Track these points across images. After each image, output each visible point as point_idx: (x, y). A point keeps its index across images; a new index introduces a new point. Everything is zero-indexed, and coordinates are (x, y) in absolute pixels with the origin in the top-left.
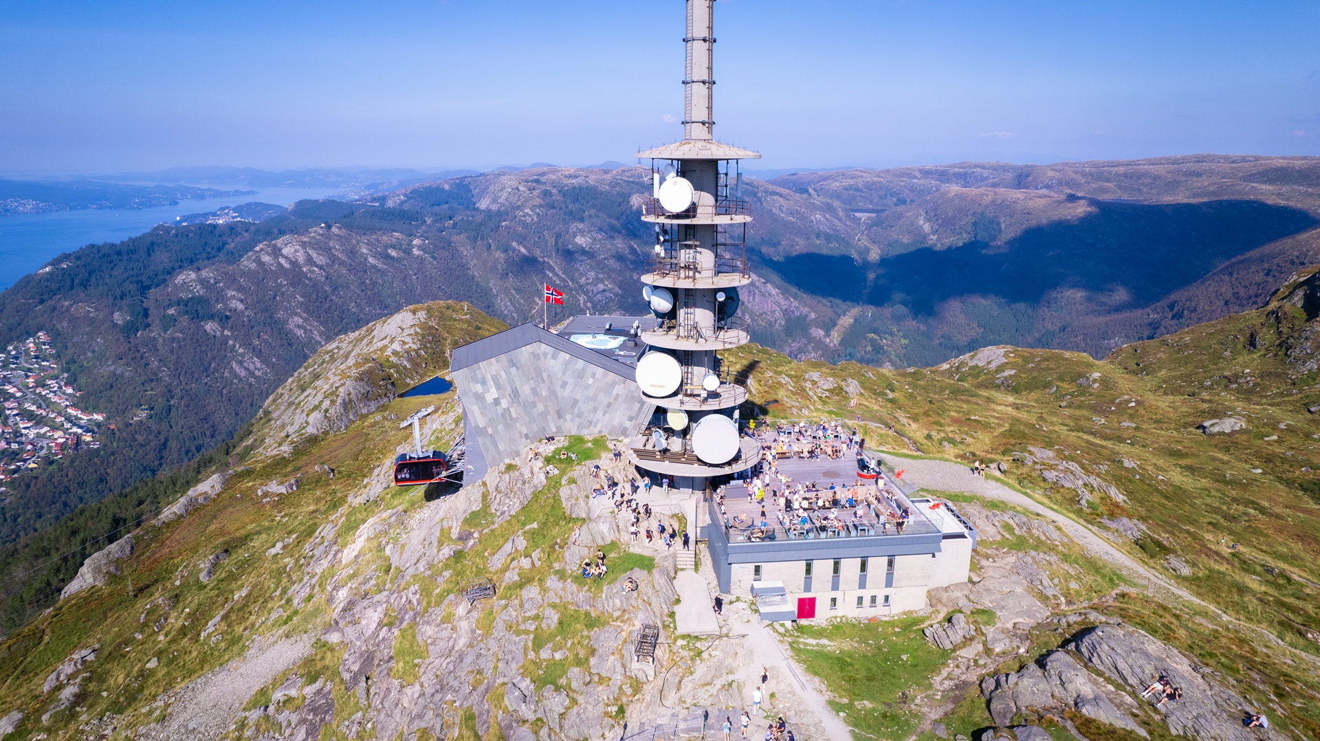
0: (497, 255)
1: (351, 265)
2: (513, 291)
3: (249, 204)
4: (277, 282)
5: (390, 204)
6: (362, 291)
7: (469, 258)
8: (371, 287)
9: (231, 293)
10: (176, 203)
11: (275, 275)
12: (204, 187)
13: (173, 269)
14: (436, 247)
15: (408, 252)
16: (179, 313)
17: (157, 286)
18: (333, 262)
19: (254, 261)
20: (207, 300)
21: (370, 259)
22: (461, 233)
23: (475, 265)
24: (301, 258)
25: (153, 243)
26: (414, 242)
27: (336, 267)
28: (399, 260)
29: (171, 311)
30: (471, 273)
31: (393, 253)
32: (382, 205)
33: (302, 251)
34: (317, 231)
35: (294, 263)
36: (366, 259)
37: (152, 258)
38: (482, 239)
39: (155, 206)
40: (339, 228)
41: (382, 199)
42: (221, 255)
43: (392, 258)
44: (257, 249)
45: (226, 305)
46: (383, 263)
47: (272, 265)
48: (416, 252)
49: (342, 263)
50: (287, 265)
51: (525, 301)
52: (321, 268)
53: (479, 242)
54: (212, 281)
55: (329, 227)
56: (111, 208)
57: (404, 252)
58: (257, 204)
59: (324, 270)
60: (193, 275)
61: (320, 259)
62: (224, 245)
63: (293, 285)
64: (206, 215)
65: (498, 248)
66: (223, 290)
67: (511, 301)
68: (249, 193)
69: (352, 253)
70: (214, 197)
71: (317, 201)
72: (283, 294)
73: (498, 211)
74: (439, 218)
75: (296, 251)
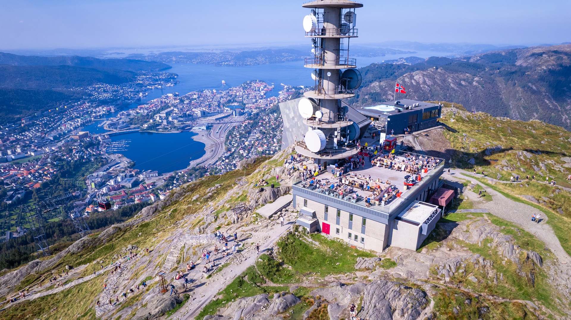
0: (518, 89)
1: (442, 86)
2: (521, 108)
3: (411, 57)
4: (408, 90)
5: (472, 60)
6: (444, 98)
7: (502, 89)
8: (449, 97)
9: (390, 92)
10: (384, 55)
11: (409, 87)
12: (396, 49)
13: (372, 81)
14: (485, 82)
15: (471, 83)
16: (369, 98)
17: (365, 87)
18: (435, 84)
19: (402, 80)
20: (380, 94)
21: (452, 85)
22: (502, 76)
23: (504, 93)
24: (421, 81)
25: (368, 70)
26: (475, 79)
27: (435, 86)
28: (465, 86)
29: (366, 97)
30: (501, 96)
31: (463, 83)
32: (468, 61)
33: (422, 78)
34: (431, 70)
35: (418, 83)
36: (450, 84)
37: (367, 76)
38: (512, 80)
39: (377, 56)
40: (441, 70)
41: (469, 58)
42: (392, 77)
43: (462, 85)
44: (404, 75)
45: (386, 97)
46: (457, 87)
47: (408, 83)
48: (475, 83)
49: (438, 85)
50: (414, 84)
51: (527, 114)
52: (428, 86)
53: (510, 82)
54: (384, 87)
55: (437, 69)
56: (362, 56)
57: (469, 83)
58: (414, 57)
59: (430, 87)
60: (377, 84)
61: (429, 82)
62: (394, 73)
63: (415, 92)
64: (393, 61)
65: (519, 86)
66: (387, 91)
67: (519, 113)
68: (413, 53)
69: (444, 81)
70: (399, 53)
71: (438, 57)
72: (410, 95)
73: (526, 67)
74: (492, 68)
75: (420, 78)
